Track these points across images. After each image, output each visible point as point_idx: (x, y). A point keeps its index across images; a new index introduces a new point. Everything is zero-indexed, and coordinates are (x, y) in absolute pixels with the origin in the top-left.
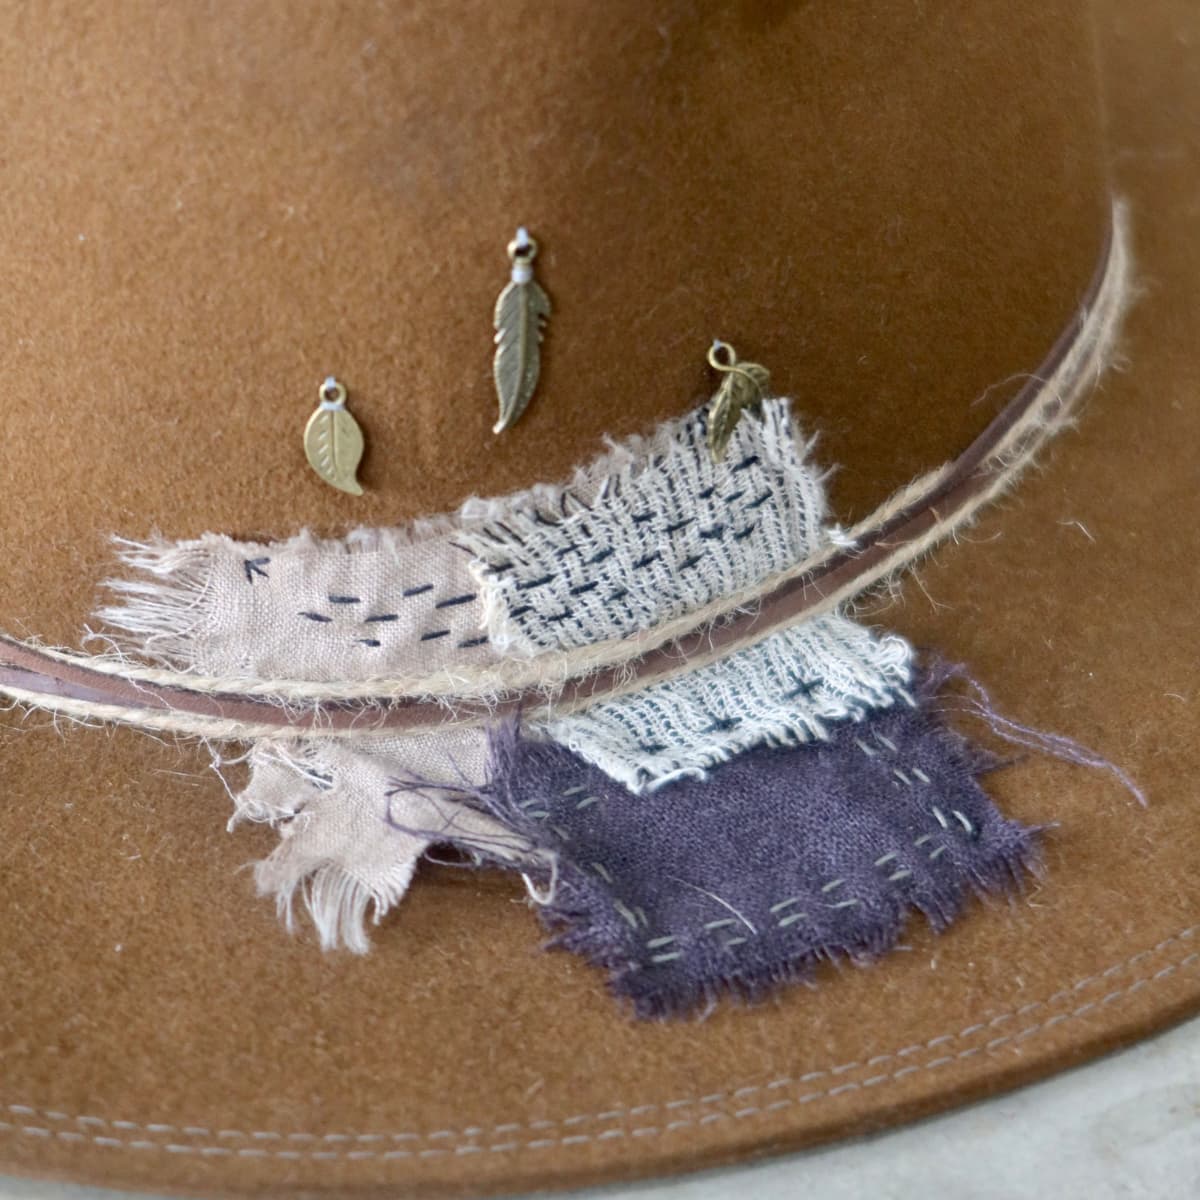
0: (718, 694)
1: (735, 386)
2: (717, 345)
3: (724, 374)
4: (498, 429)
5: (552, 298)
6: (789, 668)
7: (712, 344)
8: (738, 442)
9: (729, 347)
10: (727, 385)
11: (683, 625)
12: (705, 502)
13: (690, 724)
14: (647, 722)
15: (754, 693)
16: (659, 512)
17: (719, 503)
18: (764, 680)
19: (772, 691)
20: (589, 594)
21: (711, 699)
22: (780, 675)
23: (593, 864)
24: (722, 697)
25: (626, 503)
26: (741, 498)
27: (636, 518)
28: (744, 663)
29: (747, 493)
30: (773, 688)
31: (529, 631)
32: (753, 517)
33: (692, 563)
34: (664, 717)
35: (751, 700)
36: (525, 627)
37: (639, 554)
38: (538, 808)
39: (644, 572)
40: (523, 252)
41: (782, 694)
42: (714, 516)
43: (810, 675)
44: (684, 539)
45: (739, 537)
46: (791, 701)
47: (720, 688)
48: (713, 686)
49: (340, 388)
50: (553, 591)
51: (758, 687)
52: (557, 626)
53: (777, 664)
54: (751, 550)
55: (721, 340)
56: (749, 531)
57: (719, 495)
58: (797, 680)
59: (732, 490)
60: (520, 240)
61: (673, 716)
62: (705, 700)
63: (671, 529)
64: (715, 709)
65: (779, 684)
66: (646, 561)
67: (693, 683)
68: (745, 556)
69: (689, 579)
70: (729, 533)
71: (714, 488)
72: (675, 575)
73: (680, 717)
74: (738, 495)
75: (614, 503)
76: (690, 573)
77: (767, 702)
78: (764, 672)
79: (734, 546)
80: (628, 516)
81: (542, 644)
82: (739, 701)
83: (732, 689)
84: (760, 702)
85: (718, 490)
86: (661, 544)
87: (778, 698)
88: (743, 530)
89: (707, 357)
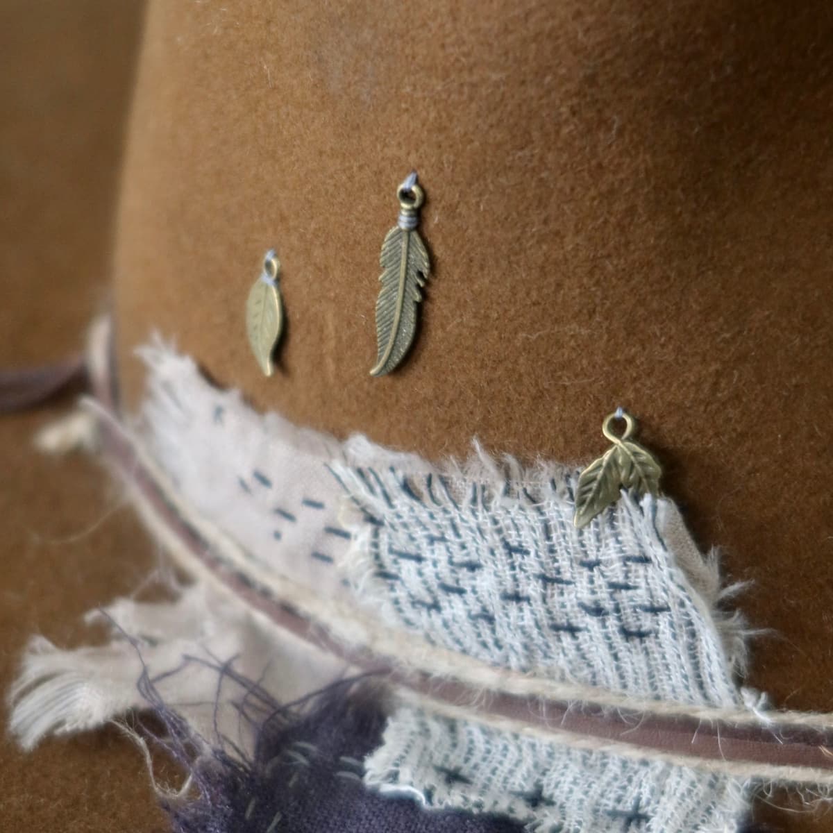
0: (563, 774)
1: (613, 460)
2: (618, 413)
3: (611, 444)
4: (373, 372)
5: (432, 260)
6: (640, 793)
8: (633, 531)
9: (629, 421)
10: (607, 456)
11: (552, 688)
12: (586, 572)
13: (511, 780)
14: (484, 759)
15: (586, 793)
16: (532, 554)
17: (600, 581)
18: (609, 789)
19: (604, 801)
20: (455, 597)
21: (554, 776)
22: (628, 794)
23: (278, 813)
24: (562, 779)
25: (495, 522)
26: (630, 593)
27: (507, 545)
28: (614, 768)
29: (639, 592)
30: (609, 799)
31: (396, 602)
32: (647, 622)
33: (572, 630)
34: (501, 763)
35: (578, 794)
36: (393, 595)
37: (509, 586)
38: (305, 753)
39: (513, 607)
40: (406, 196)
41: (610, 808)
42: (593, 592)
43: (649, 809)
44: (561, 599)
45: (627, 634)
46: (608, 818)
47: (568, 772)
48: (566, 767)
49: (275, 264)
50: (420, 574)
51: (596, 788)
52: (424, 613)
53: (634, 784)
54: (642, 656)
55: (626, 411)
56: (641, 635)
57: (602, 574)
58: (637, 807)
59: (620, 579)
60: (407, 184)
61: (507, 765)
62: (548, 773)
63: (546, 580)
64: (548, 785)
65: (619, 800)
66: (517, 598)
67: (557, 755)
68: (633, 659)
69: (565, 644)
70: (612, 622)
71: (598, 563)
72: (547, 631)
73: (511, 772)
74: (627, 587)
75: (481, 514)
76: (566, 639)
77: (586, 803)
78: (616, 784)
79: (618, 640)
80: (497, 537)
81: (408, 622)
82: (571, 791)
83: (575, 779)
84: (581, 801)
85: (602, 567)
86: (532, 589)
87: (602, 808)
88: (633, 629)
89: (602, 421)
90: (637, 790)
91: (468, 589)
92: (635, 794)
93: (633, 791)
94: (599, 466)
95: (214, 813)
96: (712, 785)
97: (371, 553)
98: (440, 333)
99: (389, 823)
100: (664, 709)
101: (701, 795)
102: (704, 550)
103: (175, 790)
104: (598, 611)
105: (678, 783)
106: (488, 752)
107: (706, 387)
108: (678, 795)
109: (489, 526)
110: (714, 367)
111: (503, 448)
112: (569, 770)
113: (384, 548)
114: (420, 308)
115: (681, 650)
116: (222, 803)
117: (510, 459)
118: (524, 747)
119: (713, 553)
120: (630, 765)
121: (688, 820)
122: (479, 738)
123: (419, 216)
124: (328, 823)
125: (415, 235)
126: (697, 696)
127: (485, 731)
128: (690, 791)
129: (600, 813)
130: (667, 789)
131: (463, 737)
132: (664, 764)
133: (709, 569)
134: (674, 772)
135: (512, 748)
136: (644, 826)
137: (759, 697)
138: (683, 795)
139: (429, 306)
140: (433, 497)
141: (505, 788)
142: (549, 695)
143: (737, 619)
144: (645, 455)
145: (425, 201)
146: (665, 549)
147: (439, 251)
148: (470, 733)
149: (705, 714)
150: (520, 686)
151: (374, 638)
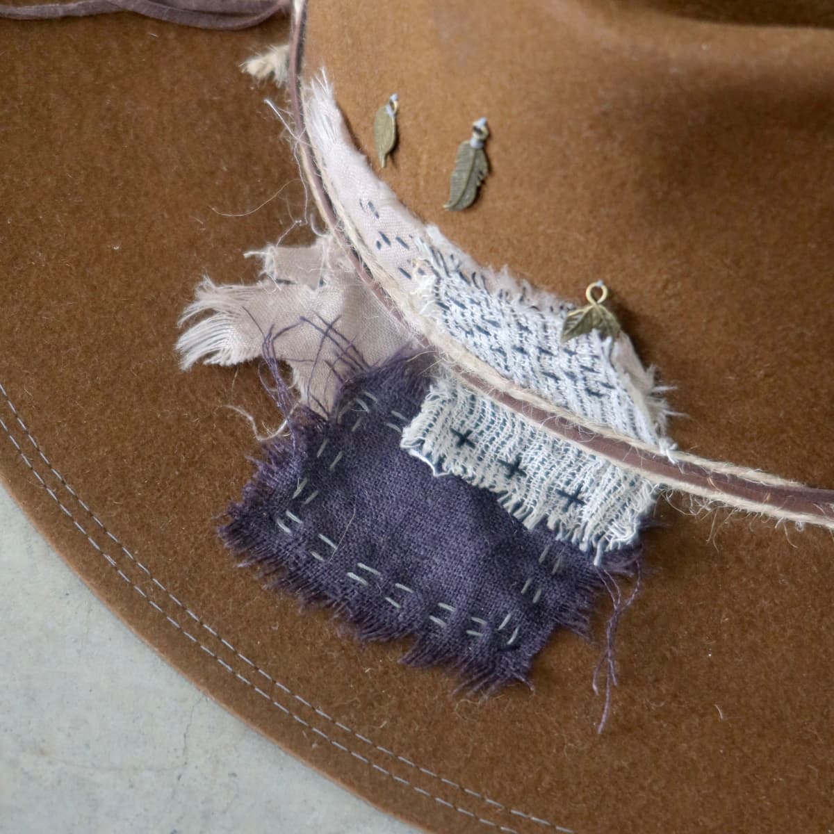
0: (536, 453)
1: (590, 313)
2: (599, 284)
3: (589, 303)
4: (446, 206)
6: (583, 482)
7: (597, 281)
9: (605, 291)
10: (586, 310)
11: (538, 402)
12: (567, 355)
13: (501, 451)
14: (488, 428)
15: (547, 474)
16: (534, 335)
17: (575, 363)
18: (563, 473)
19: (558, 482)
20: (484, 336)
21: (530, 453)
22: (575, 480)
23: (340, 453)
24: (535, 457)
25: (513, 311)
26: (594, 374)
27: (519, 324)
28: (571, 456)
29: (600, 375)
30: (561, 481)
31: (446, 321)
32: (603, 390)
33: (556, 379)
34: (498, 434)
35: (541, 474)
36: (445, 317)
37: (518, 344)
38: (369, 402)
39: (519, 356)
40: (479, 131)
41: (560, 489)
42: (570, 367)
43: (586, 495)
44: (550, 362)
45: (590, 392)
46: (558, 496)
47: (540, 453)
48: (540, 448)
49: (396, 104)
50: (463, 315)
51: (554, 472)
52: (463, 334)
53: (581, 473)
54: (598, 405)
55: (605, 283)
56: (598, 395)
57: (577, 359)
58: (578, 492)
59: (589, 365)
60: (479, 123)
61: (501, 438)
62: (527, 450)
63: (542, 350)
64: (526, 459)
65: (568, 483)
66: (522, 350)
67: (537, 436)
68: (592, 405)
69: (549, 384)
70: (581, 385)
71: (575, 353)
72: (538, 374)
73: (503, 443)
74: (592, 370)
75: (503, 304)
76: (551, 381)
77: (545, 483)
78: (570, 470)
79: (584, 395)
80: (513, 319)
81: (452, 334)
82: (538, 468)
83: (544, 460)
84: (542, 480)
85: (578, 356)
86: (533, 351)
87: (555, 488)
88: (594, 391)
89: (588, 284)
90: (581, 479)
91: (493, 335)
92: (579, 482)
93: (579, 478)
94: (580, 313)
95: (295, 453)
96: (632, 484)
97: (433, 292)
98: (490, 204)
99: (411, 478)
100: (608, 434)
101: (622, 493)
102: (646, 365)
103: (274, 430)
104: (572, 376)
105: (609, 480)
106: (493, 422)
107: (659, 286)
108: (607, 491)
109: (507, 311)
110: (665, 277)
111: (522, 276)
112: (541, 452)
113: (442, 291)
114: (479, 189)
115: (623, 411)
116: (302, 448)
117: (526, 284)
118: (517, 424)
119: (652, 368)
120: (583, 455)
121: (608, 514)
122: (489, 409)
123: (484, 144)
124: (371, 468)
125: (481, 152)
126: (632, 433)
127: (493, 406)
128: (615, 488)
129: (553, 491)
130: (601, 483)
131: (478, 406)
132: (605, 462)
133: (646, 378)
134: (610, 470)
135: (508, 424)
136: (579, 508)
137: (671, 445)
138: (610, 492)
139: (485, 188)
140: (475, 283)
141: (496, 456)
142: (536, 405)
143: (662, 405)
144: (610, 316)
145: (489, 136)
146: (615, 371)
147: (495, 164)
148: (484, 404)
149: (634, 443)
150: (519, 394)
151: (430, 333)
